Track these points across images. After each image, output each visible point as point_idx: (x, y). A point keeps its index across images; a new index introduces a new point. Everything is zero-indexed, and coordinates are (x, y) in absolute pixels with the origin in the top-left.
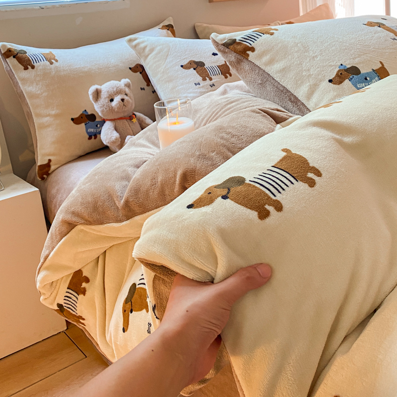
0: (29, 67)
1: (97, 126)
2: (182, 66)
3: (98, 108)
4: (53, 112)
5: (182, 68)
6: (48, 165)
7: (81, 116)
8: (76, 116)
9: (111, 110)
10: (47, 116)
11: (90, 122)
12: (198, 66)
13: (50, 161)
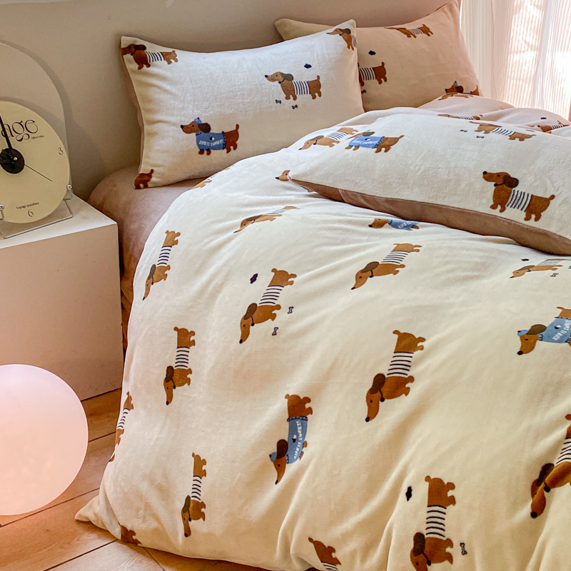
0: (145, 66)
1: (211, 139)
6: (150, 175)
7: (193, 124)
8: (187, 123)
11: (203, 133)
13: (152, 171)
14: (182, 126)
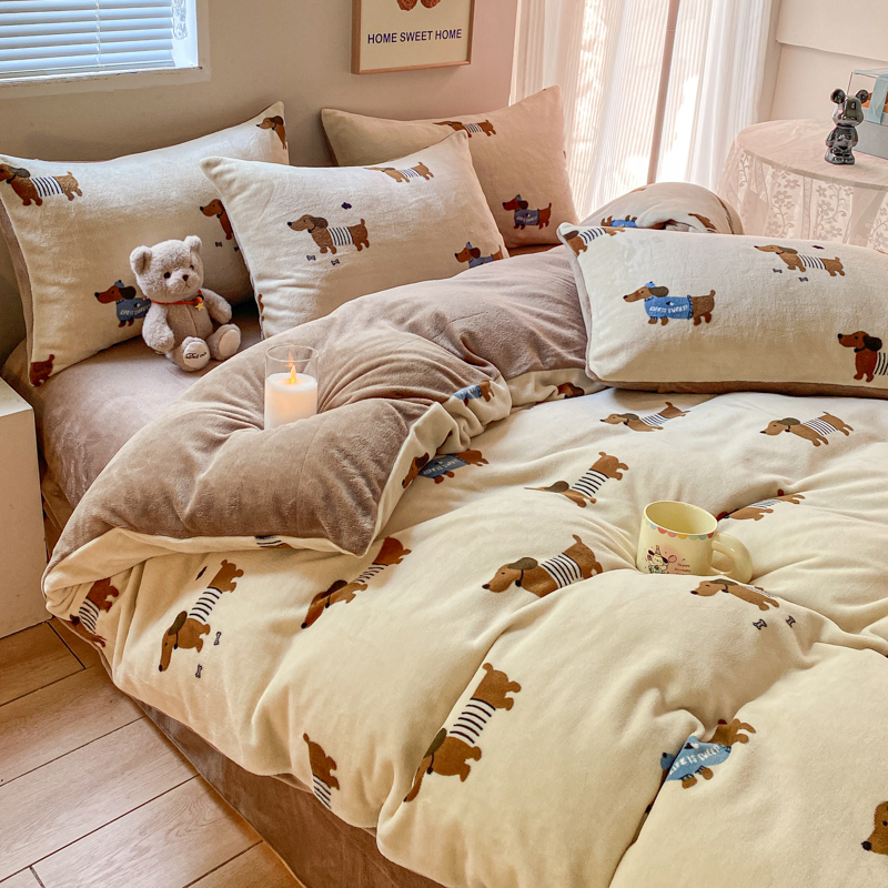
0: (33, 201)
2: (289, 224)
3: (142, 283)
4: (67, 281)
5: (289, 227)
9: (165, 291)
10: (55, 284)
11: (125, 300)
12: (316, 225)
14: (97, 295)
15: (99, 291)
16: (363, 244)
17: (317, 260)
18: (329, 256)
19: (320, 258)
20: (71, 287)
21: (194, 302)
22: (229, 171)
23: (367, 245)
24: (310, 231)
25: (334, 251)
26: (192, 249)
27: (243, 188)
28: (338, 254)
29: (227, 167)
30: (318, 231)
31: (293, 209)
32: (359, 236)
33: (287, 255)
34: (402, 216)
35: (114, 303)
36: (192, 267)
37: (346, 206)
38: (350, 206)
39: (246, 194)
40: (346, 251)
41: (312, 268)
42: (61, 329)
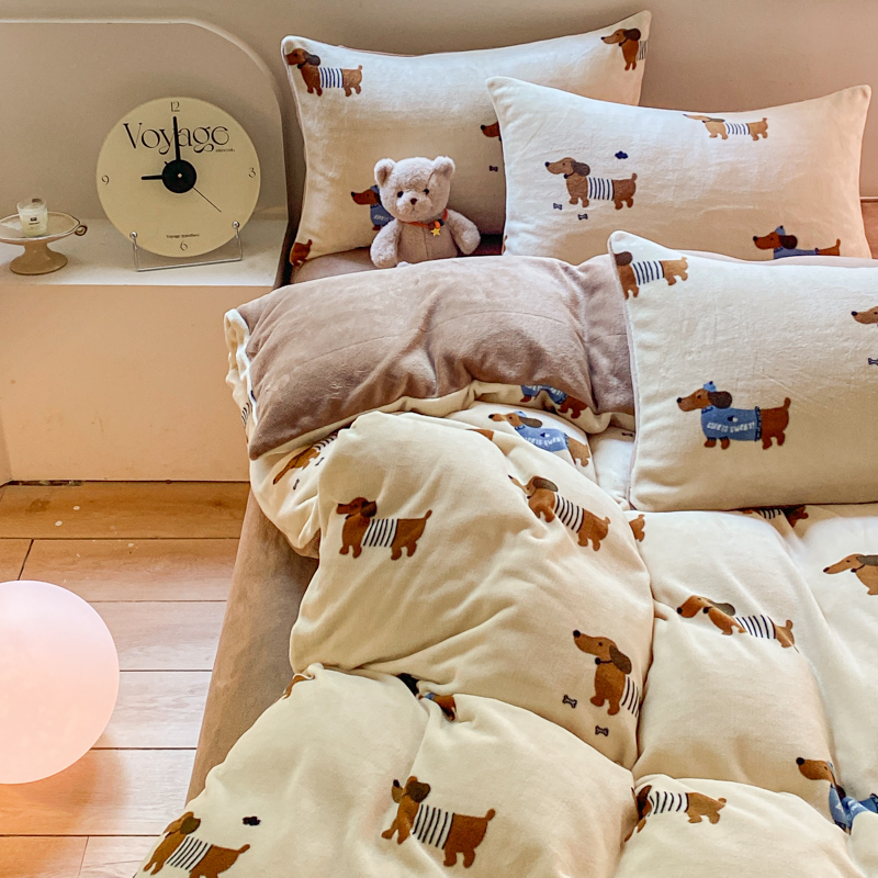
0: (315, 90)
2: (547, 164)
6: (307, 248)
7: (368, 193)
10: (322, 174)
11: (380, 206)
12: (575, 172)
13: (311, 242)
14: (353, 194)
15: (356, 191)
16: (624, 203)
17: (563, 210)
18: (579, 208)
19: (567, 208)
20: (332, 180)
21: (430, 225)
22: (510, 95)
23: (630, 205)
24: (566, 177)
25: (586, 204)
26: (436, 171)
27: (515, 116)
28: (588, 208)
29: (511, 89)
30: (576, 177)
31: (555, 148)
32: (624, 193)
33: (535, 198)
34: (691, 178)
35: (369, 206)
36: (427, 191)
37: (621, 155)
38: (625, 156)
39: (517, 122)
40: (600, 207)
41: (556, 217)
42: (321, 219)
